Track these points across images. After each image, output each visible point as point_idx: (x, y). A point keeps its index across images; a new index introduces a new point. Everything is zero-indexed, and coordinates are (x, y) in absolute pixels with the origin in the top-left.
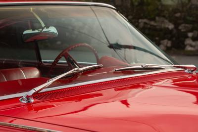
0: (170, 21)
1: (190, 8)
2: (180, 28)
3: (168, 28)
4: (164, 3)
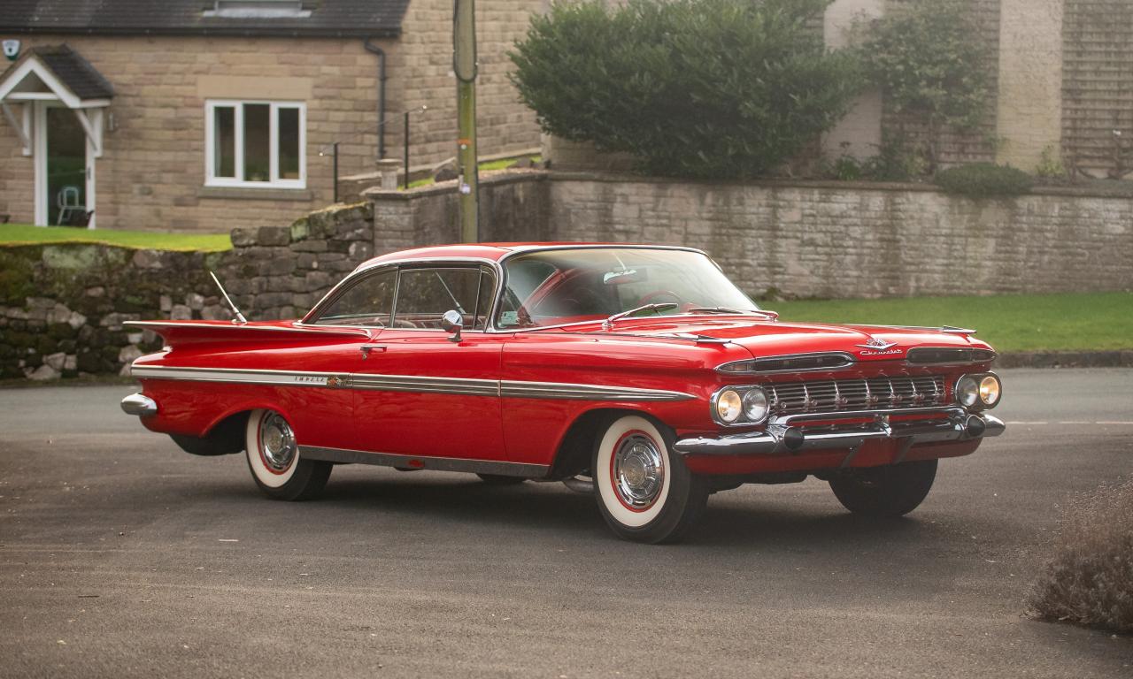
0: (72, 308)
1: (132, 276)
2: (104, 322)
3: (67, 324)
4: (51, 263)
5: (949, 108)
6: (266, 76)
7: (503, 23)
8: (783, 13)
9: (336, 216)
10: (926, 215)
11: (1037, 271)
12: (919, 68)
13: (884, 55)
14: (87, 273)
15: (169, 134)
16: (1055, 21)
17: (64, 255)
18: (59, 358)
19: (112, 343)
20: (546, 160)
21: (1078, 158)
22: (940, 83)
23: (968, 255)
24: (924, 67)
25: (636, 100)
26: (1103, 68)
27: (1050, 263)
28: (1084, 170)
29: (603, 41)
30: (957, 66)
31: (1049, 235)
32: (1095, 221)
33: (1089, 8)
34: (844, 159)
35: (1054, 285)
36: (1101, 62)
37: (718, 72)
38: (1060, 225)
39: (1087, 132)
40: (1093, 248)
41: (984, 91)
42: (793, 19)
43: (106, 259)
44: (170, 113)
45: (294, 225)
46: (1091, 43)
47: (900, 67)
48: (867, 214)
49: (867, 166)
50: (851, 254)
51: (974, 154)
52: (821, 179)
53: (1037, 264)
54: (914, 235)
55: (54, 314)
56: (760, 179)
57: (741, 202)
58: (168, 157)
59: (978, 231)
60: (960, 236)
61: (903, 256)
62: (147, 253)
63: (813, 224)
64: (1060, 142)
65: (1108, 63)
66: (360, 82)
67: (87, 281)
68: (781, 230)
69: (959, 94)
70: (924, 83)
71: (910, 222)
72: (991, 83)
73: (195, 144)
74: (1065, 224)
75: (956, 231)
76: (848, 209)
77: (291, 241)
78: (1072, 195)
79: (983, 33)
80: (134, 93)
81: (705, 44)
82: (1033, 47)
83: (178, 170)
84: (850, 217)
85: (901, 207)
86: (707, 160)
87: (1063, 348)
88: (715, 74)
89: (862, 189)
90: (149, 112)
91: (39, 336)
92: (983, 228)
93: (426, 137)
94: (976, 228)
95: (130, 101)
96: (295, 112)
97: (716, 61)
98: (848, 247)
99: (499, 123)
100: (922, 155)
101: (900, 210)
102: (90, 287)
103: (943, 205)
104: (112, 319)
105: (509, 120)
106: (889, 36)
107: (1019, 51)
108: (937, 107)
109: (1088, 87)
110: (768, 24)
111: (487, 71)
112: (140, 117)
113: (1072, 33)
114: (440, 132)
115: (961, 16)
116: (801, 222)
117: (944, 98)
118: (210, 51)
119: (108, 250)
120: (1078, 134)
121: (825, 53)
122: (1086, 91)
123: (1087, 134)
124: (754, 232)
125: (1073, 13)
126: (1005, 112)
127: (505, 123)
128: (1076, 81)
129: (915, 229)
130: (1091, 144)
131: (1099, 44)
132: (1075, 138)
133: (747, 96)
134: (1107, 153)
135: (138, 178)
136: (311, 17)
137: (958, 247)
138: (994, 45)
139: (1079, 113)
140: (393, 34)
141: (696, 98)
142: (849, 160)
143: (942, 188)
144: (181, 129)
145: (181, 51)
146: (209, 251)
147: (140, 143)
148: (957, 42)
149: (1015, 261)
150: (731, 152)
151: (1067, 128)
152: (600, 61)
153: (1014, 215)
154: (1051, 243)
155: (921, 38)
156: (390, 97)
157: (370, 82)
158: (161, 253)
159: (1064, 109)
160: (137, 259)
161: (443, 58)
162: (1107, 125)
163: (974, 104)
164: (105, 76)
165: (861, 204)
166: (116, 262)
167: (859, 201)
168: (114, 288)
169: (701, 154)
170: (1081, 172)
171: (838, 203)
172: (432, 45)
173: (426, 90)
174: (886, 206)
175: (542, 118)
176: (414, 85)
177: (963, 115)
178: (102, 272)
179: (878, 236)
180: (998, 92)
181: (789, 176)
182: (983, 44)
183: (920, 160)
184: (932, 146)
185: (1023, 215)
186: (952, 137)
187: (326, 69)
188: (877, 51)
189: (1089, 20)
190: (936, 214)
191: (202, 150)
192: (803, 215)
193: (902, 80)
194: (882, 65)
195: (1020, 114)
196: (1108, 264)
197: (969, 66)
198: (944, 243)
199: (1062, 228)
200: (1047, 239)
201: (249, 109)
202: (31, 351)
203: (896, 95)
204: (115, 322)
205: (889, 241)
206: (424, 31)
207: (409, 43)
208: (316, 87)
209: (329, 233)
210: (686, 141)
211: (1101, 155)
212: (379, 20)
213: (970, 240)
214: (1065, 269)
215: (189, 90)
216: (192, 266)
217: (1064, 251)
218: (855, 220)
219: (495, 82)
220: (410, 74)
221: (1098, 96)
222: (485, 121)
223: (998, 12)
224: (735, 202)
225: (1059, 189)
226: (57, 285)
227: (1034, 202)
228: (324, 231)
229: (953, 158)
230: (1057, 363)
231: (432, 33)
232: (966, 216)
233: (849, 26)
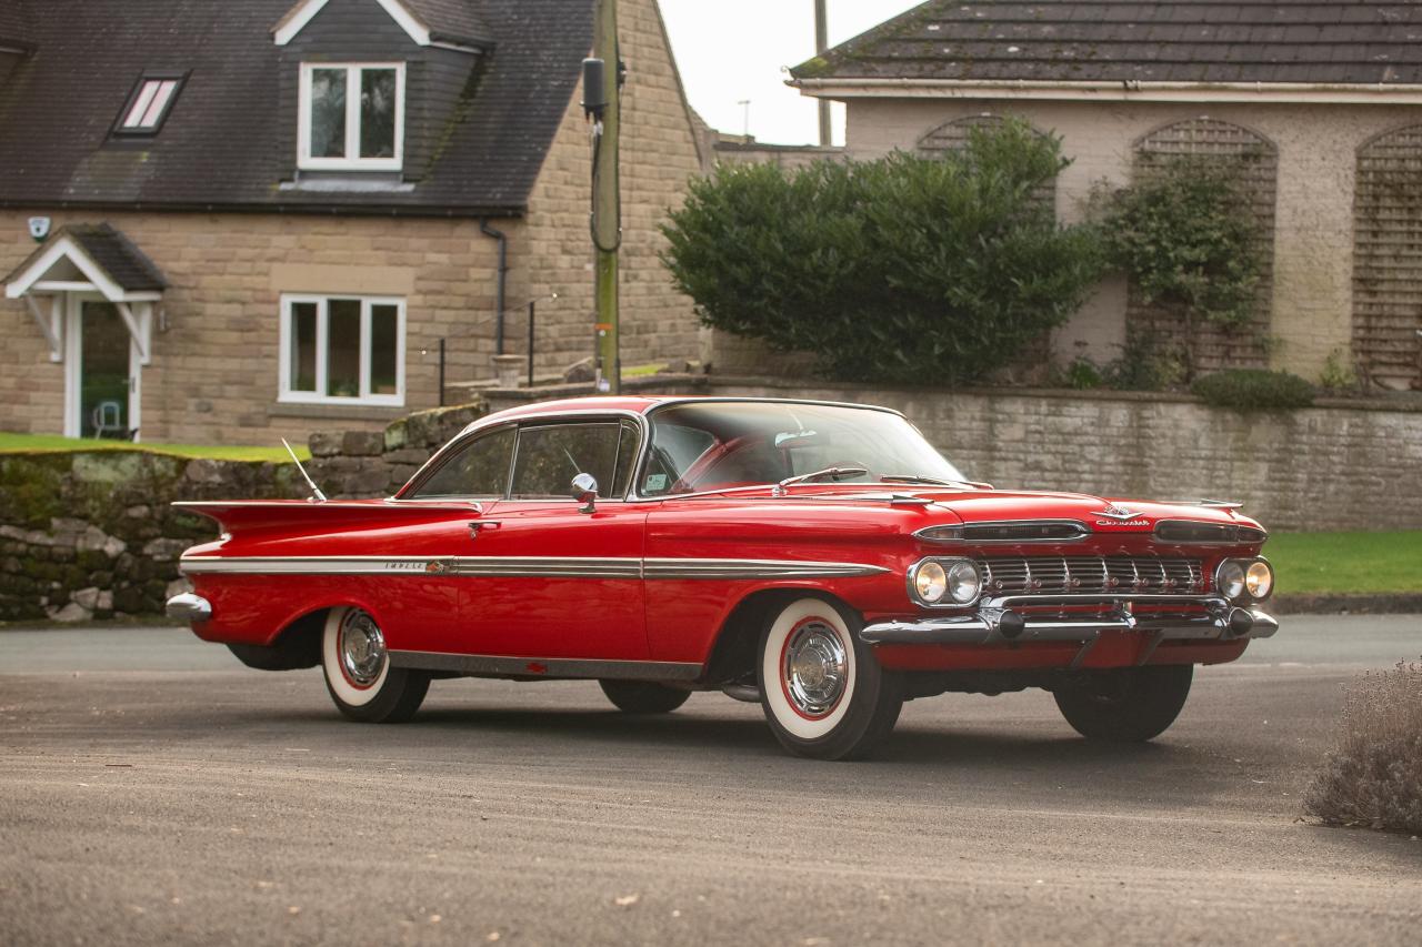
0: (109, 531)
3: (102, 552)
4: (83, 476)
5: (1212, 300)
6: (357, 264)
7: (654, 207)
8: (1003, 176)
9: (441, 419)
10: (1181, 433)
11: (1319, 504)
12: (1174, 249)
13: (1131, 233)
14: (128, 488)
15: (234, 337)
16: (1345, 192)
17: (100, 465)
18: (92, 592)
19: (157, 577)
20: (705, 362)
21: (1373, 364)
22: (1201, 269)
23: (1234, 483)
24: (1180, 248)
25: (818, 283)
26: (1405, 252)
27: (1336, 494)
28: (1379, 380)
29: (779, 210)
30: (1223, 248)
31: (1336, 459)
32: (1393, 441)
33: (1388, 176)
34: (1079, 363)
35: (1341, 521)
36: (1402, 245)
37: (922, 250)
38: (1349, 446)
39: (1384, 332)
40: (1392, 475)
41: (1256, 279)
42: (1016, 183)
43: (152, 471)
44: (236, 311)
45: (389, 430)
46: (1390, 221)
47: (1151, 249)
48: (1108, 431)
49: (1107, 371)
50: (1087, 481)
51: (1243, 360)
52: (1049, 387)
53: (1321, 495)
54: (1166, 457)
55: (85, 539)
56: (973, 385)
57: (949, 415)
58: (232, 364)
59: (1246, 453)
60: (1224, 459)
61: (1152, 483)
62: (203, 464)
63: (1039, 443)
64: (1351, 344)
65: (1411, 246)
66: (475, 273)
67: (128, 499)
68: (1000, 450)
69: (1224, 283)
70: (1180, 268)
71: (1161, 441)
72: (1264, 270)
73: (266, 349)
74: (1355, 445)
75: (1220, 453)
76: (1084, 424)
77: (385, 450)
78: (1363, 409)
79: (1254, 208)
80: (191, 284)
81: (906, 214)
82: (1318, 225)
83: (245, 381)
84: (1086, 434)
85: (1151, 422)
86: (906, 361)
87: (1351, 590)
88: (917, 251)
89: (1100, 399)
90: (210, 309)
91: (67, 566)
92: (1254, 449)
93: (555, 344)
94: (1243, 449)
95: (186, 294)
96: (393, 309)
97: (919, 236)
98: (1084, 472)
99: (647, 332)
100: (1177, 360)
101: (1148, 427)
102: (131, 506)
103: (1203, 420)
104: (159, 546)
105: (660, 328)
106: (1136, 210)
107: (1299, 230)
108: (1196, 298)
109: (1386, 276)
110: (984, 191)
111: (633, 265)
112: (198, 314)
113: (1366, 208)
114: (574, 339)
115: (1227, 185)
116: (1023, 441)
117: (1205, 288)
118: (289, 233)
119: (155, 459)
120: (1374, 334)
121: (1057, 228)
122: (1383, 281)
123: (1384, 335)
124: (965, 452)
125: (1367, 183)
126: (1281, 307)
127: (655, 332)
128: (1371, 268)
129: (1168, 450)
130: (1388, 348)
131: (1400, 222)
132: (1370, 340)
133: (957, 282)
134: (1409, 359)
135: (194, 391)
136: (415, 191)
137: (1222, 473)
138: (1268, 222)
139: (1374, 308)
140: (517, 214)
141: (894, 282)
142: (1086, 364)
143: (1202, 399)
144: (249, 330)
145: (251, 233)
146: (281, 461)
147: (197, 348)
148: (1221, 218)
149: (1292, 490)
150: (937, 350)
151: (1359, 328)
152: (774, 234)
153: (1292, 434)
154: (1338, 469)
155: (1178, 212)
156: (511, 292)
157: (487, 273)
158: (222, 464)
159: (1356, 303)
160: (191, 471)
161: (578, 247)
162: (1408, 323)
163: (1243, 296)
164: (155, 263)
165: (1100, 418)
166: (164, 475)
167: (1097, 414)
168: (161, 507)
169: (899, 354)
170: (1376, 382)
171: (1069, 416)
172: (564, 230)
173: (557, 285)
174: (1131, 421)
175: (702, 307)
176: (542, 279)
177: (1229, 309)
178: (147, 487)
179: (1121, 458)
180: (1272, 280)
181: (1009, 382)
182: (1255, 221)
183: (1175, 365)
184: (1190, 348)
185: (1302, 434)
186: (1215, 337)
187: (432, 257)
188: (1120, 228)
189: (1388, 191)
190: (1194, 431)
191: (275, 356)
192: (1027, 432)
193: (1153, 264)
194: (1127, 246)
195: (1300, 309)
196: (1409, 496)
197: (1238, 247)
198: (1203, 468)
199: (1353, 450)
200: (1333, 463)
201: (334, 305)
202: (56, 585)
203: (1145, 284)
204: (162, 550)
205: (1135, 465)
206: (556, 212)
207: (537, 225)
208: (419, 279)
209: (432, 441)
210: (882, 337)
211: (1401, 360)
212: (498, 196)
213: (1237, 464)
214: (1357, 501)
215: (259, 282)
216: (259, 481)
217: (1354, 478)
218: (1092, 439)
219: (642, 280)
220: (538, 265)
221: (1398, 287)
222: (630, 328)
223: (1273, 181)
224: (942, 415)
225: (1349, 401)
226: (91, 502)
227: (1318, 417)
228: (426, 437)
229: (1215, 363)
230: (1344, 609)
231: (565, 215)
232: (1232, 435)
233: (1086, 198)
